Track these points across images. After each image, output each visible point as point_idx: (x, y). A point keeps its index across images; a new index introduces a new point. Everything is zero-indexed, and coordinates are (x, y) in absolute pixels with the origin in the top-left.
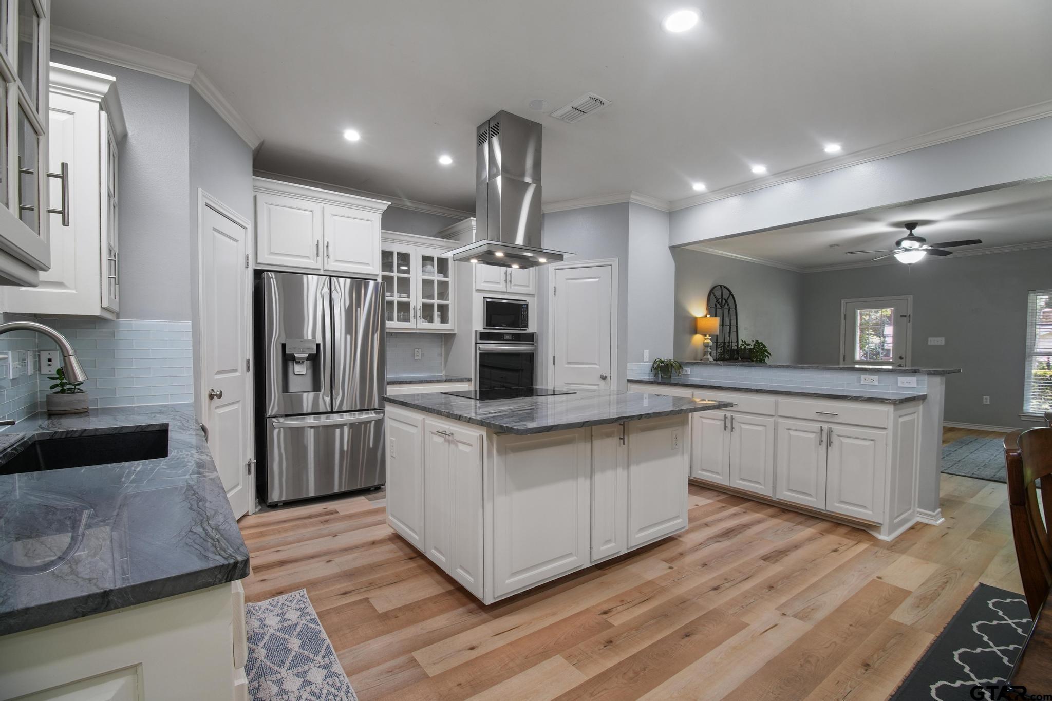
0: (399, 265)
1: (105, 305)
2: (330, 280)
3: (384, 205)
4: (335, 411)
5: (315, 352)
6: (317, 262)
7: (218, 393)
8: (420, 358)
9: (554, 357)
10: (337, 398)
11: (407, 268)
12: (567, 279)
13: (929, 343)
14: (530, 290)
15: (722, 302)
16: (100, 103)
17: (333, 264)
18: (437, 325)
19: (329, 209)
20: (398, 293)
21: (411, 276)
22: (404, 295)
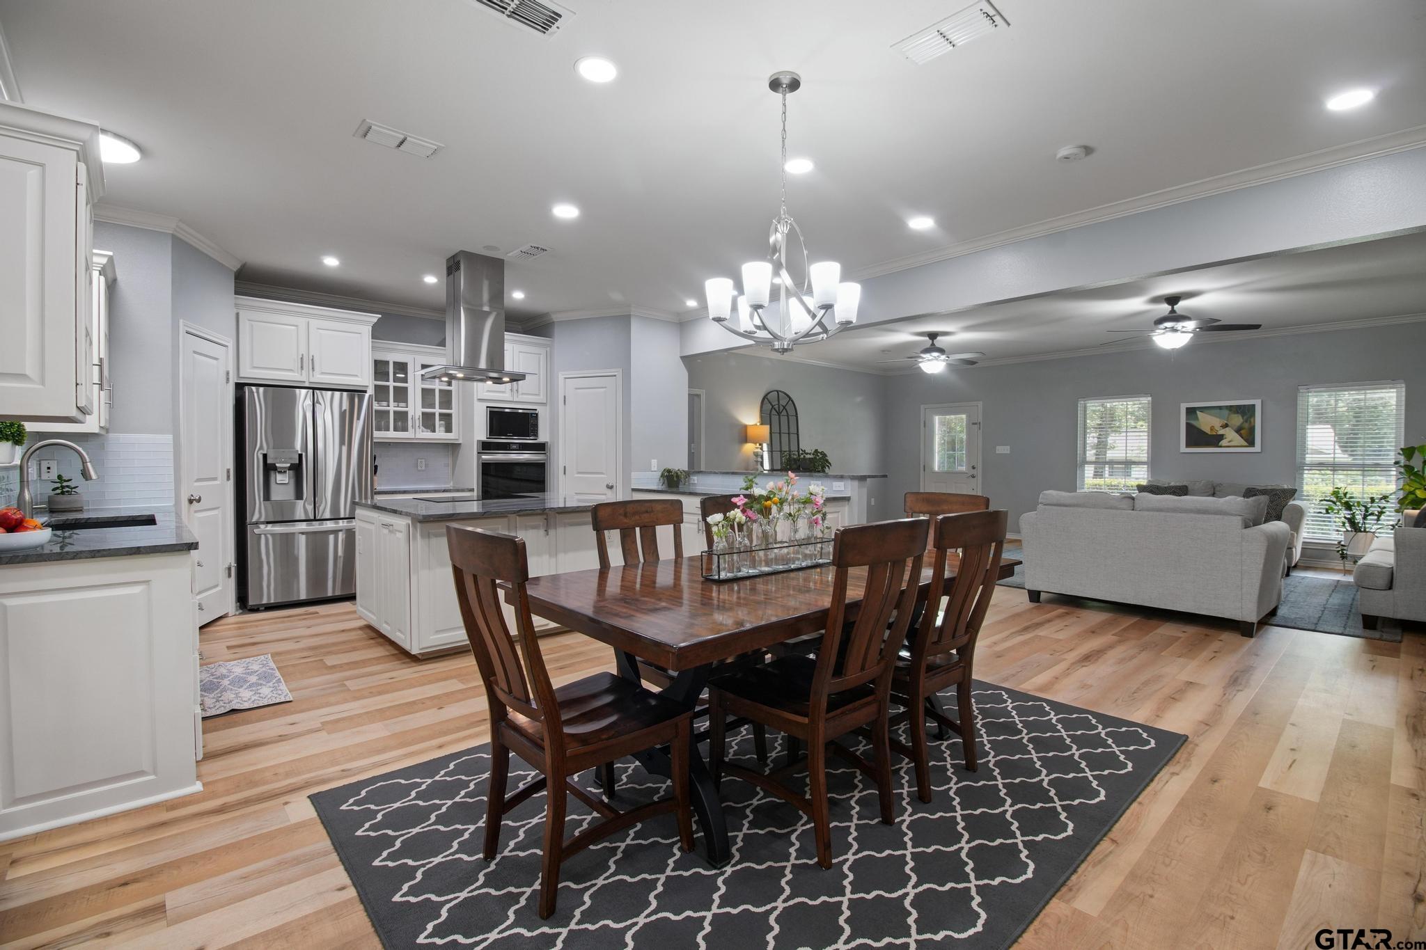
0: (395, 374)
1: (102, 425)
2: (313, 392)
3: (374, 318)
4: (318, 518)
5: (298, 462)
6: (301, 375)
7: (197, 498)
8: (423, 468)
9: (565, 467)
10: (320, 506)
11: (403, 376)
12: (577, 389)
13: (997, 452)
14: (542, 398)
15: (779, 407)
16: (100, 271)
17: (318, 376)
18: (440, 435)
19: (314, 323)
20: (394, 402)
21: (410, 385)
22: (401, 404)
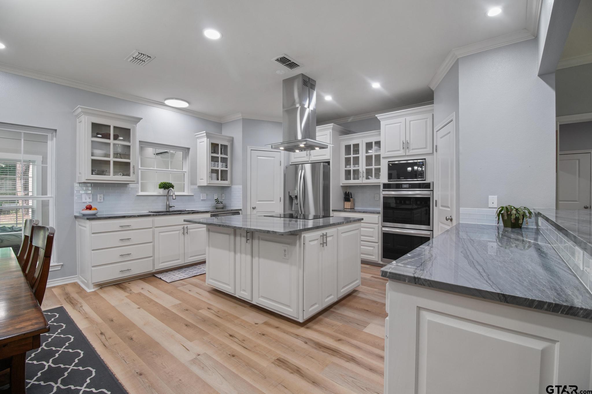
0: (354, 151)
5: (297, 195)
6: (307, 158)
8: (378, 199)
11: (357, 151)
12: (441, 138)
14: (429, 150)
17: (312, 158)
18: (374, 180)
20: (353, 165)
21: (360, 155)
22: (356, 166)
